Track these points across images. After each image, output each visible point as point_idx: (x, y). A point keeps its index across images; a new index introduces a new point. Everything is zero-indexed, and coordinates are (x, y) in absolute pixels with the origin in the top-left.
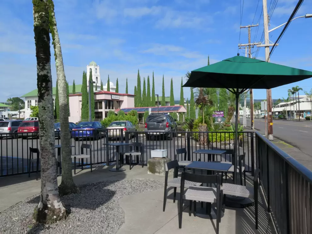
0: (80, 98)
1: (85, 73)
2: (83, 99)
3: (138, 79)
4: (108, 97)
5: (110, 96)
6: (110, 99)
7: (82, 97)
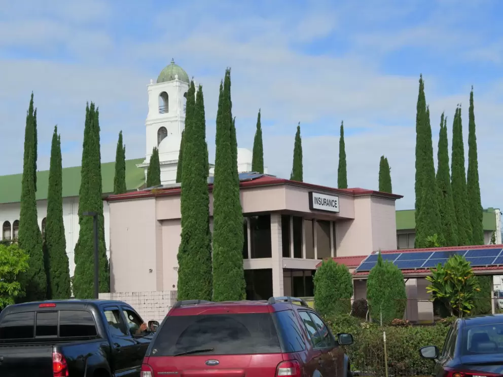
0: (173, 208)
1: (197, 89)
2: (184, 210)
3: (418, 120)
4: (297, 202)
5: (306, 195)
6: (305, 209)
7: (183, 201)
